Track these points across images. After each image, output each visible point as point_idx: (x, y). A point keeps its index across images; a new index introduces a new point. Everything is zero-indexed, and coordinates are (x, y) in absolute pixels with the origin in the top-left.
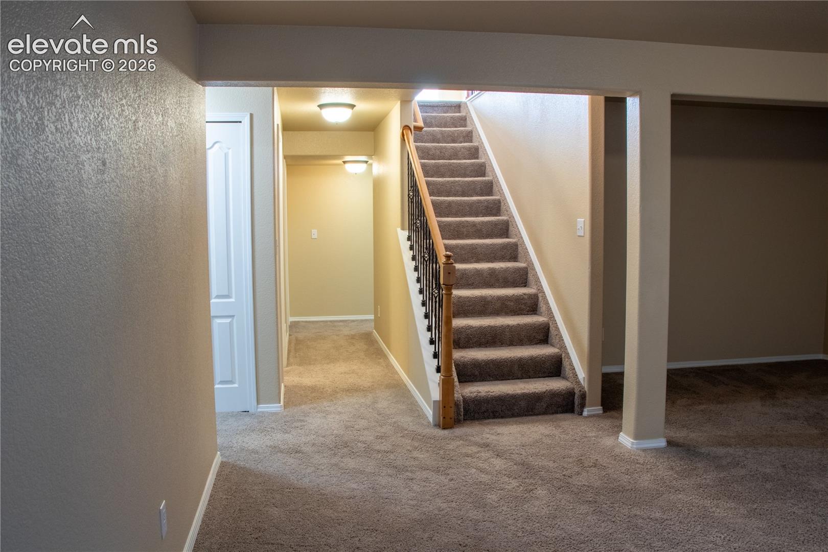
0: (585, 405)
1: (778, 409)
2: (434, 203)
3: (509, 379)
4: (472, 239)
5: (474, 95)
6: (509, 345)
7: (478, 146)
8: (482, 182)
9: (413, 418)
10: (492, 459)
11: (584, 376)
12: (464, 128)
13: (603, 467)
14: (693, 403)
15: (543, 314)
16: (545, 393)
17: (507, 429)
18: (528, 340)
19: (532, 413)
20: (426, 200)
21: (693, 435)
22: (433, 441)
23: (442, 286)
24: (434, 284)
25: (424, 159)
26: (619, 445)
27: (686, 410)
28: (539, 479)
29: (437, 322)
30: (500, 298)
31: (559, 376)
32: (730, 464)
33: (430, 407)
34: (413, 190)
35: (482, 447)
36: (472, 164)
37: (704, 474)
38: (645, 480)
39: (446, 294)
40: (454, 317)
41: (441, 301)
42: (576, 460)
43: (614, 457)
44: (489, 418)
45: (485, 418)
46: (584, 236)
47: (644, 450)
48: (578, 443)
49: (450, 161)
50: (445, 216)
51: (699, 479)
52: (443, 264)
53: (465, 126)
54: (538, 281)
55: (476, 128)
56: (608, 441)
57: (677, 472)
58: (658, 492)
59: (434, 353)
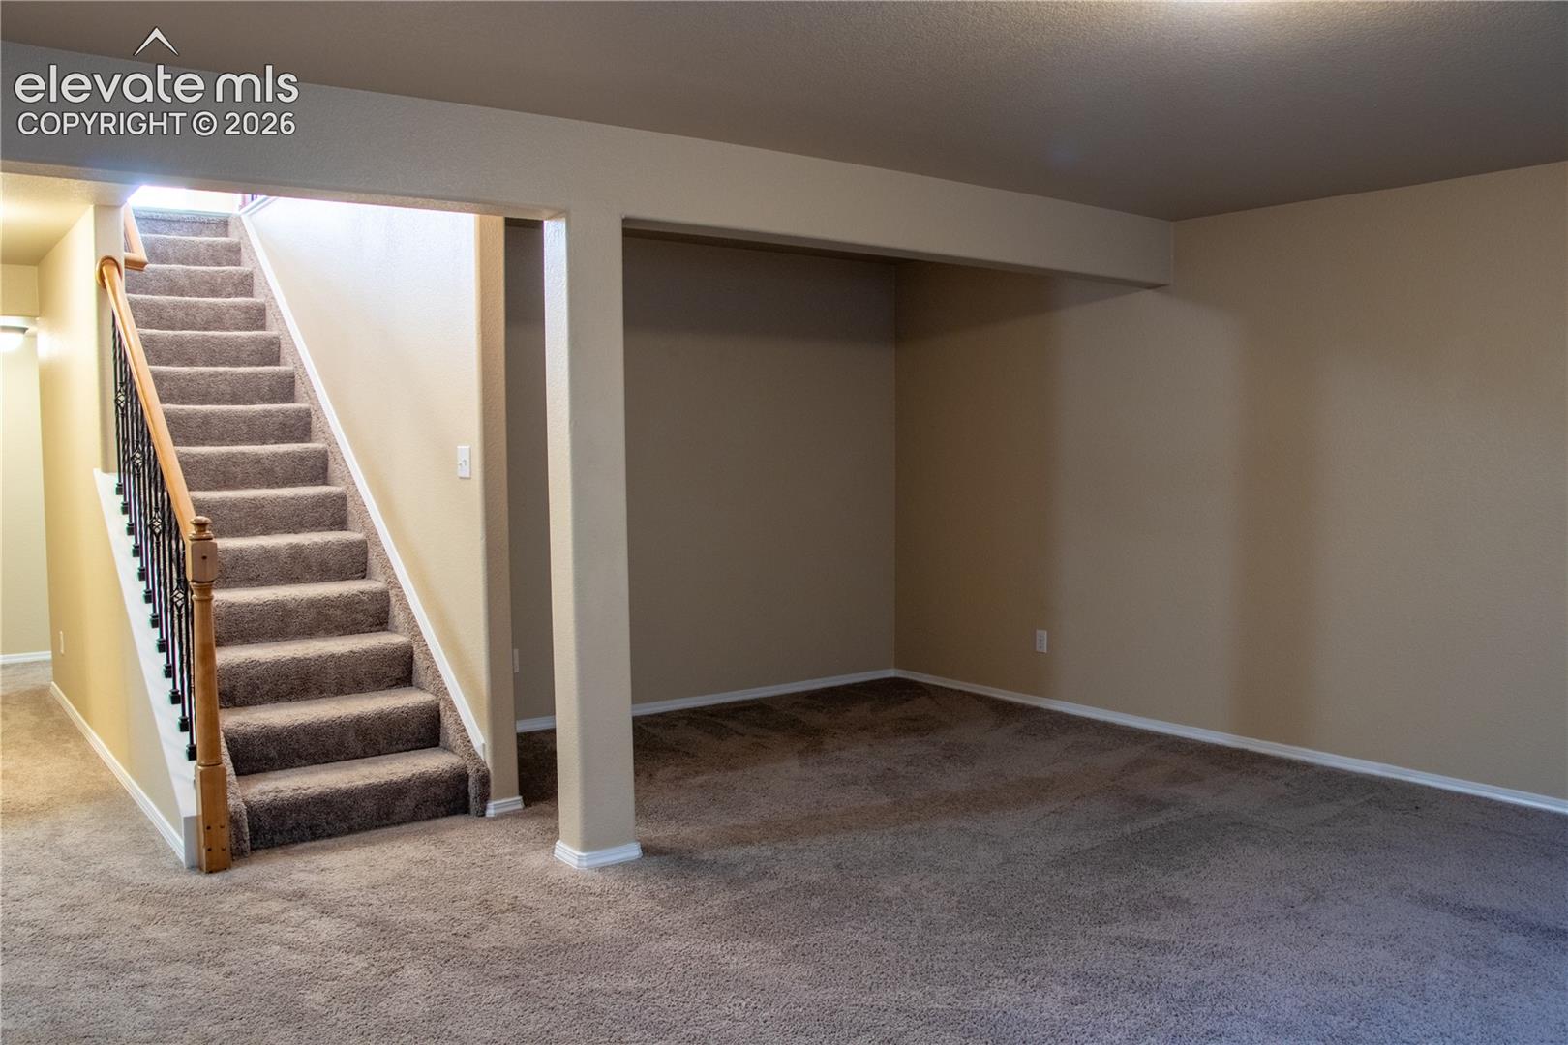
0: (489, 795)
1: (827, 768)
2: (169, 418)
3: (338, 760)
4: (254, 487)
5: (256, 202)
6: (336, 694)
7: (264, 305)
8: (274, 375)
9: (142, 857)
10: (312, 922)
11: (483, 741)
12: (235, 268)
13: (528, 910)
14: (686, 775)
15: (400, 629)
16: (410, 780)
17: (339, 857)
18: (374, 683)
19: (388, 822)
20: (152, 411)
21: (687, 832)
22: (187, 901)
23: (190, 584)
24: (175, 581)
25: (152, 328)
26: (556, 865)
27: (673, 787)
28: (407, 947)
29: (185, 658)
30: (312, 603)
31: (437, 745)
32: (751, 875)
33: (179, 832)
34: (126, 391)
35: (291, 900)
36: (253, 340)
37: (709, 898)
38: (606, 925)
39: (199, 600)
40: (217, 646)
41: (189, 614)
42: (478, 902)
43: (549, 888)
44: (303, 841)
45: (295, 842)
46: (470, 478)
47: (602, 869)
48: (479, 869)
49: (206, 333)
50: (197, 444)
51: (700, 907)
52: (191, 540)
53: (238, 263)
54: (387, 566)
55: (261, 269)
56: (535, 860)
57: (661, 902)
58: (630, 942)
59: (182, 720)
